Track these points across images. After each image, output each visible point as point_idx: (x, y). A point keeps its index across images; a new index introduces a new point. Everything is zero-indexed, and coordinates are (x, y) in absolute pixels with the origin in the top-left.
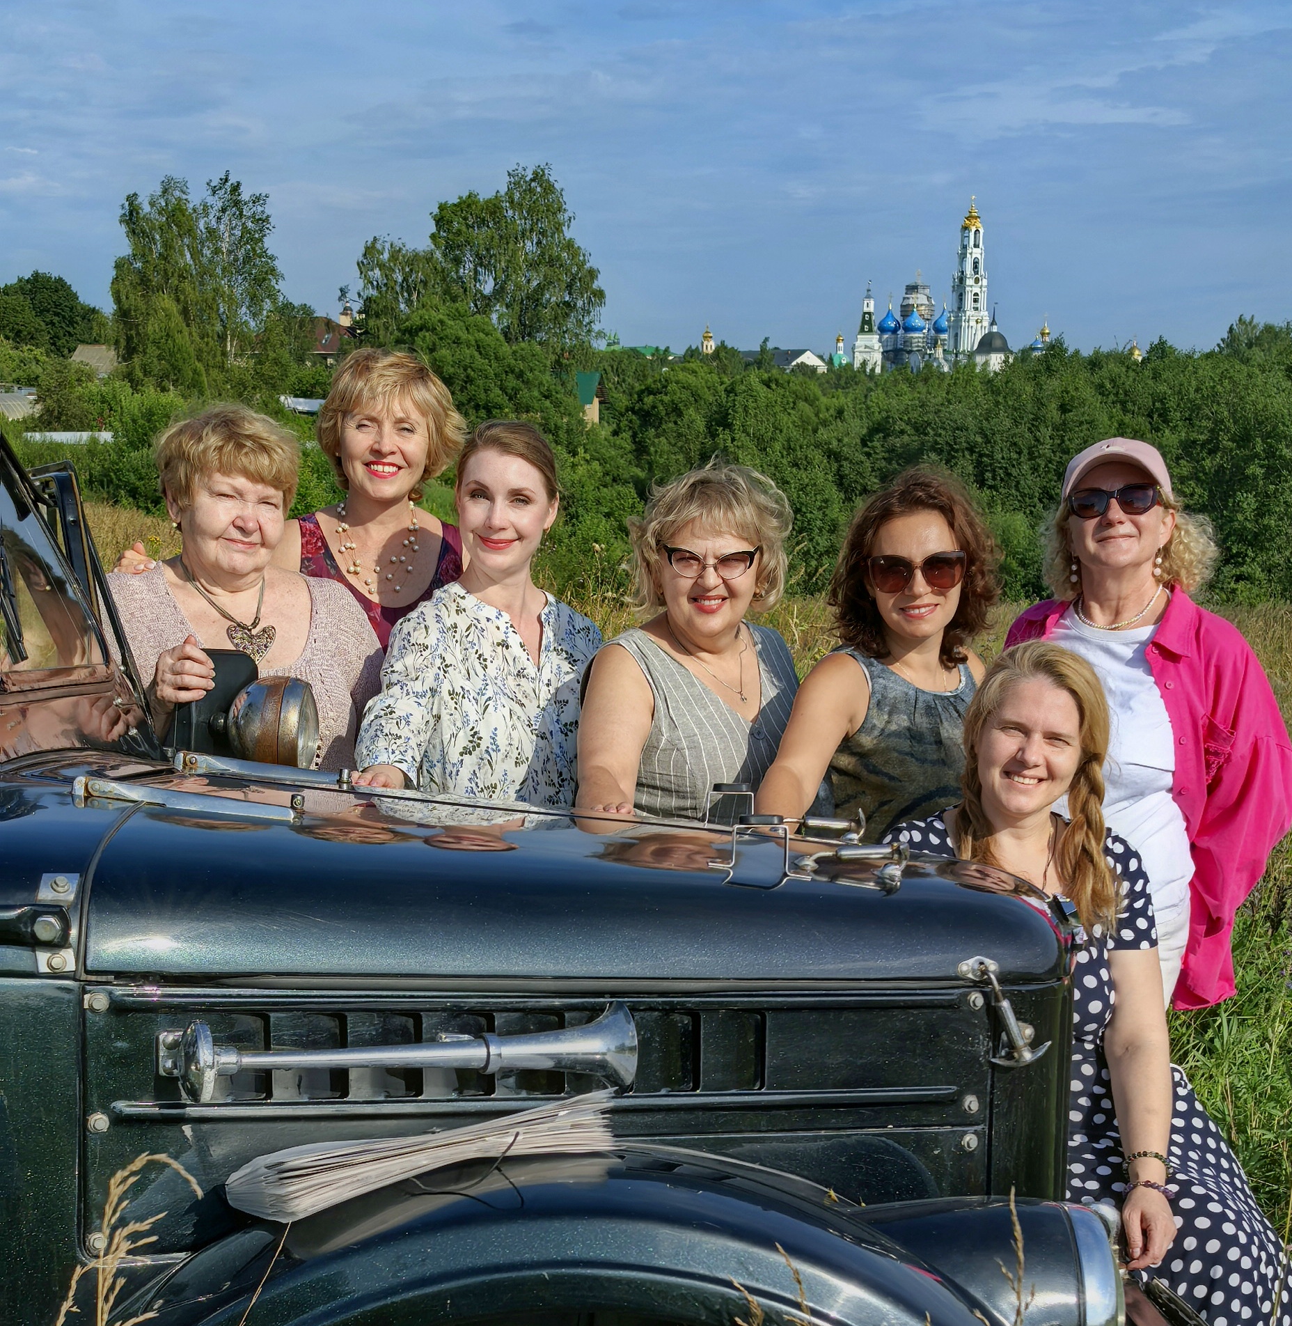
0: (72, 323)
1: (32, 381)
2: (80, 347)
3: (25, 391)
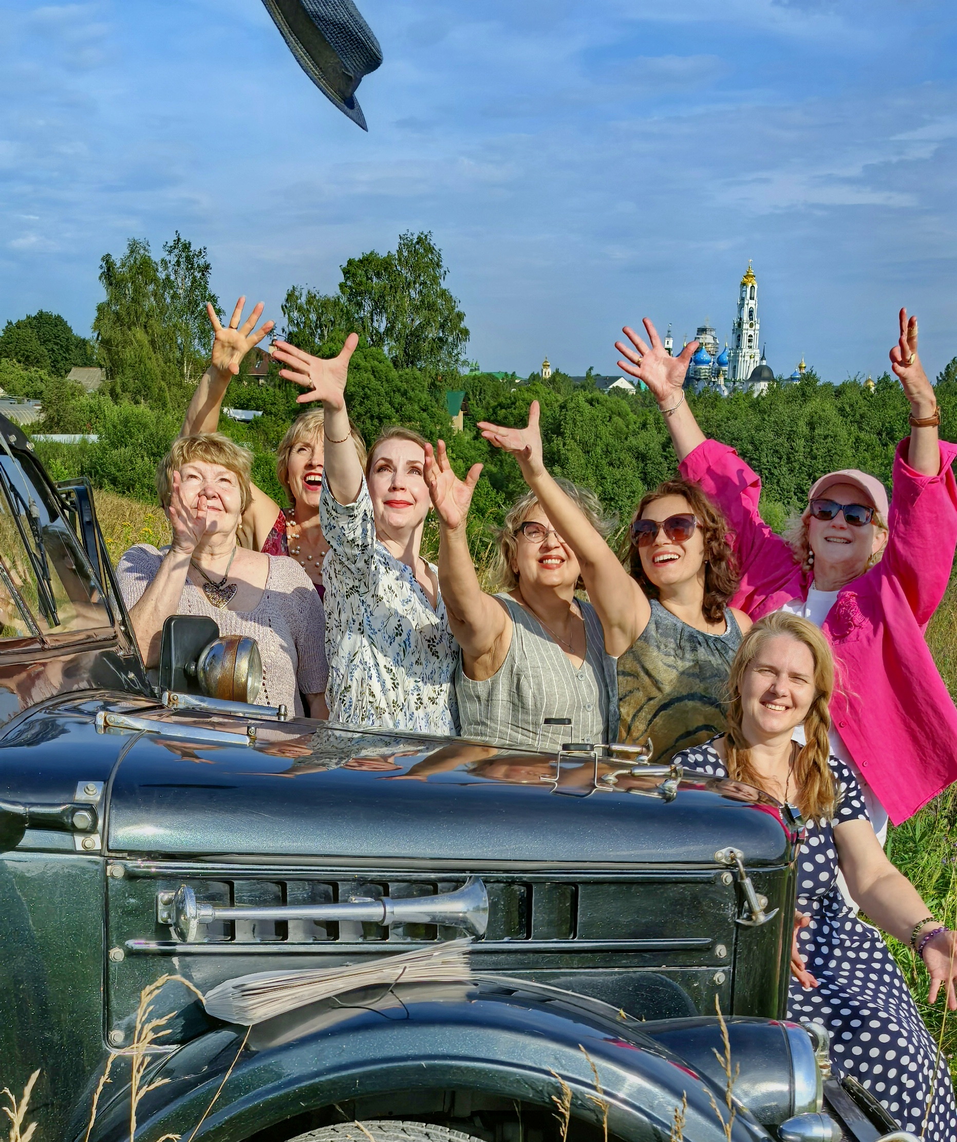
0: (67, 350)
1: (37, 395)
2: (74, 369)
3: (32, 402)
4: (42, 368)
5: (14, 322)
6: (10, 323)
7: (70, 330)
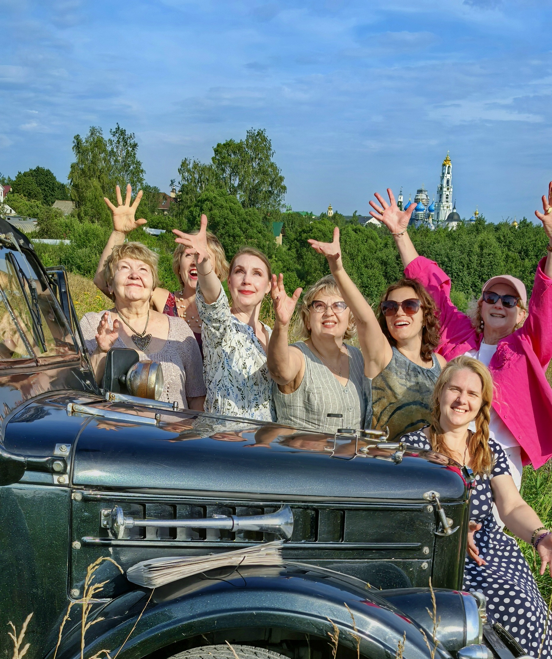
0: (53, 190)
1: (35, 216)
2: (57, 201)
3: (32, 220)
4: (38, 200)
5: (22, 173)
6: (20, 173)
7: (55, 178)
